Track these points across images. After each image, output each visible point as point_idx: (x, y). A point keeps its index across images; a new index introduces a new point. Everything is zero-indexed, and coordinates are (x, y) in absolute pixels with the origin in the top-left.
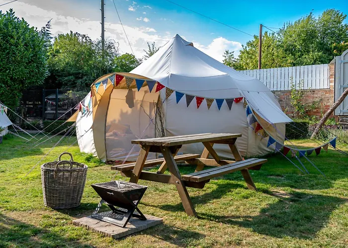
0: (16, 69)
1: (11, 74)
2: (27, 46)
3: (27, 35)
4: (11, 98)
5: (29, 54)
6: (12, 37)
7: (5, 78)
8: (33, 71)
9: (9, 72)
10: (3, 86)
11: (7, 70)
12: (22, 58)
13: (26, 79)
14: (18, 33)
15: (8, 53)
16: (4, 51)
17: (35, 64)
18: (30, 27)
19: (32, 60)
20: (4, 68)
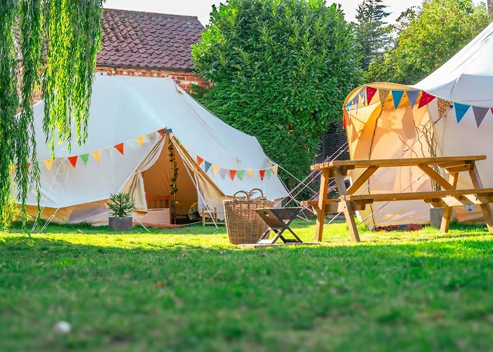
0: (300, 92)
1: (291, 104)
2: (319, 45)
3: (317, 24)
4: (296, 149)
5: (322, 59)
6: (292, 33)
7: (282, 111)
8: (332, 92)
9: (289, 99)
10: (281, 127)
11: (284, 96)
12: (309, 71)
13: (321, 111)
14: (301, 22)
15: (286, 64)
16: (279, 61)
17: (335, 80)
18: (327, 5)
19: (329, 71)
20: (280, 93)
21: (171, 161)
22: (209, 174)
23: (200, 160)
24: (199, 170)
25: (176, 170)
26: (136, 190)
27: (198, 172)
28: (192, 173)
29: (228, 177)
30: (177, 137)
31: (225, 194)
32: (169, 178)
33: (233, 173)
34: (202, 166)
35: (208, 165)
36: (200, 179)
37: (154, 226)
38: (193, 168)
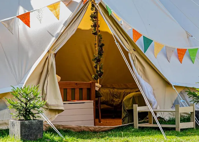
21: (95, 34)
22: (148, 54)
23: (137, 34)
24: (136, 49)
25: (101, 46)
26: (49, 78)
27: (135, 53)
28: (126, 53)
29: (174, 59)
30: (105, 4)
31: (173, 84)
32: (92, 58)
33: (181, 53)
34: (140, 43)
35: (148, 42)
36: (136, 62)
37: (73, 129)
38: (127, 46)
